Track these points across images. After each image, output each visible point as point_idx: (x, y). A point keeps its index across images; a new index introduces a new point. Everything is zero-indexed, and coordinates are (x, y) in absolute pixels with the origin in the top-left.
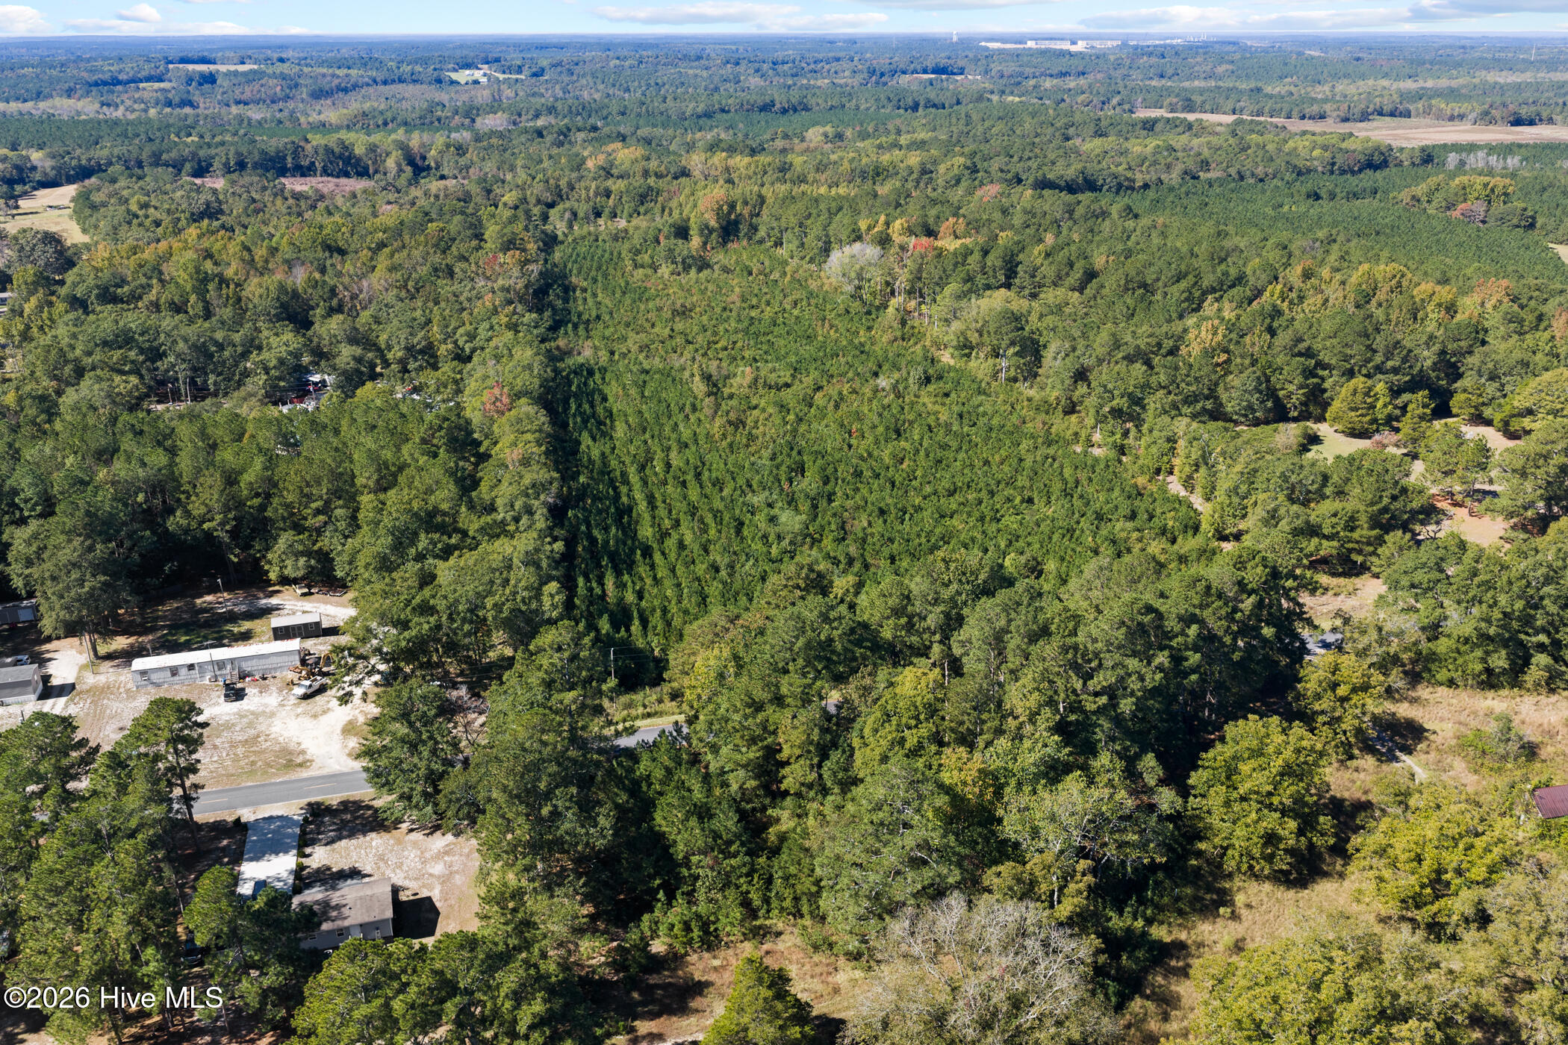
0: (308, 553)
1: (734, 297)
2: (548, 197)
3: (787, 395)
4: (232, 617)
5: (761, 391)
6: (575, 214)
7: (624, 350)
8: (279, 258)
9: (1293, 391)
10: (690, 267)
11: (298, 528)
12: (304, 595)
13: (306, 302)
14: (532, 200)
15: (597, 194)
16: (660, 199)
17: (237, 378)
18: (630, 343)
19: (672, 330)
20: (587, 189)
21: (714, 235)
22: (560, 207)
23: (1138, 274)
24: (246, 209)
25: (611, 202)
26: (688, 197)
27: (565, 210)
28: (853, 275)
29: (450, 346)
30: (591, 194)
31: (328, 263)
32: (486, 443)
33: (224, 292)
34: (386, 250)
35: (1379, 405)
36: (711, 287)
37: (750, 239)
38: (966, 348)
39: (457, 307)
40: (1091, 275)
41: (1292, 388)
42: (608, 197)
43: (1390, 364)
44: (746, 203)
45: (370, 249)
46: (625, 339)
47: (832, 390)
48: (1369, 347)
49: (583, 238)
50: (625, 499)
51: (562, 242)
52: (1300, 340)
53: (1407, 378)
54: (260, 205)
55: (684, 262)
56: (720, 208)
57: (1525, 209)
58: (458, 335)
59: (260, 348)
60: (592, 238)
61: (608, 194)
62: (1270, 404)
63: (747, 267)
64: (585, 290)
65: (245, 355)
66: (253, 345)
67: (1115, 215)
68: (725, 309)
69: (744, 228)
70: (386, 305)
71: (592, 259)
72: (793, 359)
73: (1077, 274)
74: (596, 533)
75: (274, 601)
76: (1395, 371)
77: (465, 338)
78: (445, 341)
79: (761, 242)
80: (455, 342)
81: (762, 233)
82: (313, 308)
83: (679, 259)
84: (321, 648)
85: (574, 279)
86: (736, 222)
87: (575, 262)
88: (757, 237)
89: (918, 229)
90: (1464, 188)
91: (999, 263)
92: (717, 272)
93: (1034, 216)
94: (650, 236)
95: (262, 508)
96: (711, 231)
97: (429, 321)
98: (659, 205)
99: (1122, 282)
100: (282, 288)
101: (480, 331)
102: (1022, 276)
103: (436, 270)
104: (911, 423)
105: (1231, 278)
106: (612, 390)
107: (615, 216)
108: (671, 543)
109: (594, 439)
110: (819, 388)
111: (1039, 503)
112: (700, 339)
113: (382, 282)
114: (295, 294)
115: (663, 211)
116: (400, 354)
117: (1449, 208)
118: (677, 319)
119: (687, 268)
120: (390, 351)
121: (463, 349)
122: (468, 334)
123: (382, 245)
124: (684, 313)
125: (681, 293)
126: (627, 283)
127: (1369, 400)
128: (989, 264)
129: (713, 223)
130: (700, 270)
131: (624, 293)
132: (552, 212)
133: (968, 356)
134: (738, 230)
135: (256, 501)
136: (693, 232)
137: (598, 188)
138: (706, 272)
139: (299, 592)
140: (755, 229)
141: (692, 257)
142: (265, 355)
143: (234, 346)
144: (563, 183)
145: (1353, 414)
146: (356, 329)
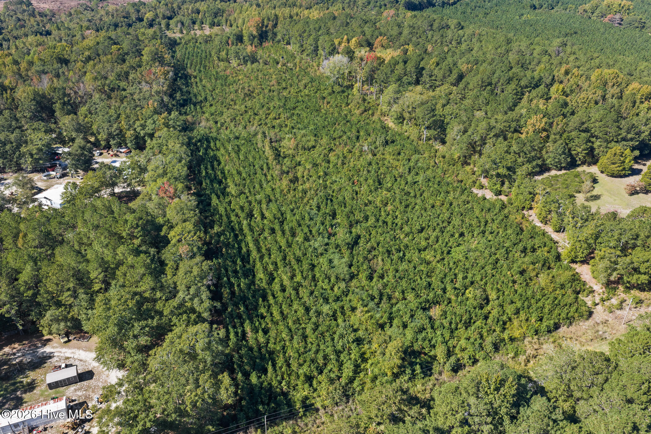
0: (65, 319)
1: (274, 82)
2: (168, 13)
3: (315, 153)
4: (22, 369)
5: (301, 152)
6: (183, 24)
7: (223, 121)
8: (34, 69)
9: (579, 151)
10: (247, 61)
11: (59, 304)
12: (66, 342)
13: (50, 100)
14: (161, 16)
15: (193, 12)
16: (224, 15)
17: (15, 160)
18: (225, 116)
19: (246, 107)
20: (188, 9)
21: (256, 40)
22: (175, 20)
23: (488, 78)
24: (15, 25)
25: (200, 16)
26: (238, 14)
27: (178, 22)
28: (336, 73)
29: (132, 132)
30: (190, 12)
31: (61, 71)
32: (165, 228)
33: (4, 96)
34: (91, 62)
35: (627, 161)
36: (260, 75)
37: (273, 40)
38: (400, 119)
39: (133, 105)
40: (461, 77)
41: (579, 150)
42: (199, 13)
43: (629, 136)
44: (269, 19)
45: (82, 61)
46: (222, 113)
47: (338, 151)
48: (618, 127)
49: (189, 41)
50: (244, 250)
51: (179, 44)
52: (583, 123)
53: (637, 143)
54: (23, 22)
55: (244, 58)
56: (258, 25)
57: (641, 19)
58: (136, 126)
59: (26, 142)
60: (194, 41)
61: (198, 12)
62: (569, 160)
63: (275, 60)
64: (195, 77)
65: (18, 146)
66: (22, 142)
67: (452, 27)
68: (270, 91)
69: (270, 34)
70: (94, 103)
71: (197, 57)
72: (312, 127)
73: (454, 76)
74: (232, 280)
75: (47, 349)
76: (632, 139)
77: (140, 128)
78: (129, 129)
79: (279, 41)
80: (135, 130)
81: (279, 37)
82: (55, 103)
83: (241, 57)
84: (79, 393)
85: (189, 71)
86: (266, 32)
87: (188, 58)
88: (277, 39)
89: (364, 43)
90: (609, 7)
91: (413, 70)
92: (261, 65)
93: (414, 28)
94: (224, 41)
95: (35, 295)
96: (254, 37)
97: (119, 116)
98: (224, 19)
99: (480, 83)
100: (36, 93)
101: (147, 124)
102: (425, 78)
103: (119, 76)
104: (384, 174)
105: (536, 80)
106: (221, 154)
107: (203, 23)
108: (276, 286)
109: (218, 197)
110: (331, 150)
111: (467, 237)
112: (261, 112)
113: (91, 87)
114: (43, 96)
115: (227, 21)
116: (105, 137)
117: (602, 17)
118: (247, 99)
119: (245, 62)
120: (99, 134)
121: (139, 133)
122: (141, 125)
123: (89, 59)
124: (250, 95)
125: (245, 80)
126: (217, 73)
127: (622, 159)
128: (408, 70)
129: (255, 33)
130: (253, 63)
131: (216, 79)
132: (171, 22)
133: (402, 123)
134: (267, 36)
135: (30, 293)
136: (245, 38)
137: (193, 8)
138: (255, 65)
139: (63, 341)
140: (275, 34)
141: (248, 56)
142: (30, 147)
143: (12, 143)
144: (175, 6)
145: (613, 166)
146: (80, 124)
